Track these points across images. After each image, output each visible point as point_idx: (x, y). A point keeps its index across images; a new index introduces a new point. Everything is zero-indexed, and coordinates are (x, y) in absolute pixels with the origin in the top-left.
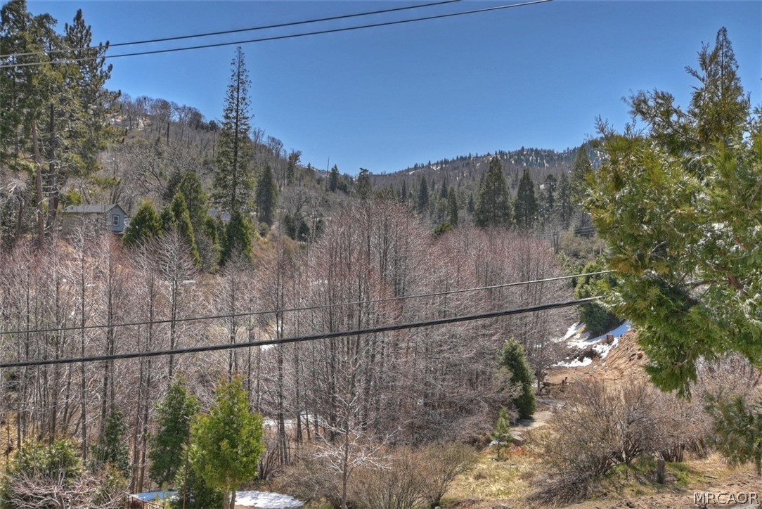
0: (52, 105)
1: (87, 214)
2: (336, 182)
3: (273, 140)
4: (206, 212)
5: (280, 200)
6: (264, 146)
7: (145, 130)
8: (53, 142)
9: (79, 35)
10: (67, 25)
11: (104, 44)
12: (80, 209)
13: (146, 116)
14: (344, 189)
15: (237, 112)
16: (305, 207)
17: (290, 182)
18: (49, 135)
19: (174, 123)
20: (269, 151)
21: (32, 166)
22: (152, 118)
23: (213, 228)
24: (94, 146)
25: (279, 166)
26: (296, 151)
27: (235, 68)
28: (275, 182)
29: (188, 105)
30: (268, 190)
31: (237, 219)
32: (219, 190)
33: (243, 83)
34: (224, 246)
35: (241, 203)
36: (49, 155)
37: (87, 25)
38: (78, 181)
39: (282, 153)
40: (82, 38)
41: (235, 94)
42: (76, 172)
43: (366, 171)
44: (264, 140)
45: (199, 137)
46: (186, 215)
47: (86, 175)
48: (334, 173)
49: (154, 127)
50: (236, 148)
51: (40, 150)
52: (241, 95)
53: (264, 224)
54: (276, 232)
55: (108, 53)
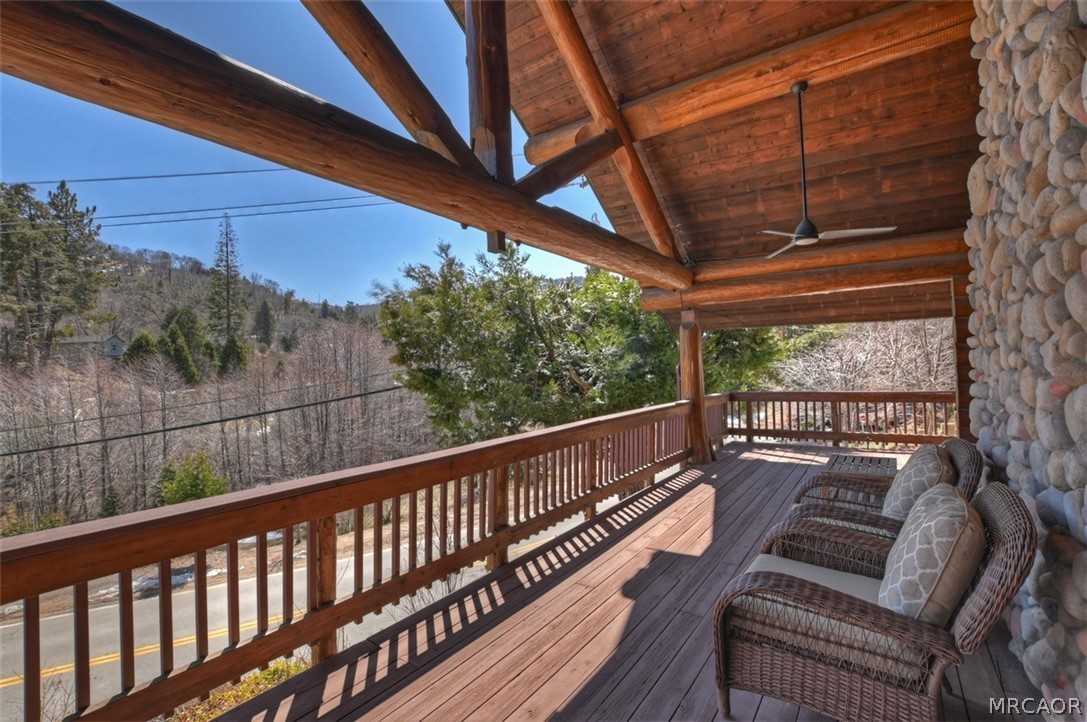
0: (36, 259)
1: (84, 344)
2: (326, 312)
3: (270, 281)
4: (203, 337)
5: (278, 326)
6: (262, 287)
7: (146, 275)
8: (39, 287)
9: (64, 201)
10: (50, 193)
11: (91, 209)
12: (76, 339)
13: (147, 264)
14: (334, 316)
15: (227, 261)
16: (300, 330)
17: (286, 312)
18: (34, 281)
19: (176, 270)
20: (267, 290)
21: (15, 307)
22: (153, 265)
23: (212, 349)
24: (86, 289)
25: (276, 301)
26: (290, 290)
27: (223, 229)
28: (272, 312)
29: (188, 255)
30: (266, 319)
31: (232, 342)
32: (214, 321)
33: (231, 240)
34: (222, 362)
35: (235, 330)
36: (37, 297)
37: (71, 192)
38: (72, 318)
39: (278, 292)
40: (67, 203)
41: (225, 249)
42: (70, 311)
43: (352, 303)
44: (262, 282)
45: (200, 280)
46: (181, 341)
47: (80, 313)
48: (325, 305)
49: (156, 273)
50: (228, 288)
51: (26, 295)
52: (230, 249)
53: (263, 344)
54: (275, 350)
55: (95, 215)
